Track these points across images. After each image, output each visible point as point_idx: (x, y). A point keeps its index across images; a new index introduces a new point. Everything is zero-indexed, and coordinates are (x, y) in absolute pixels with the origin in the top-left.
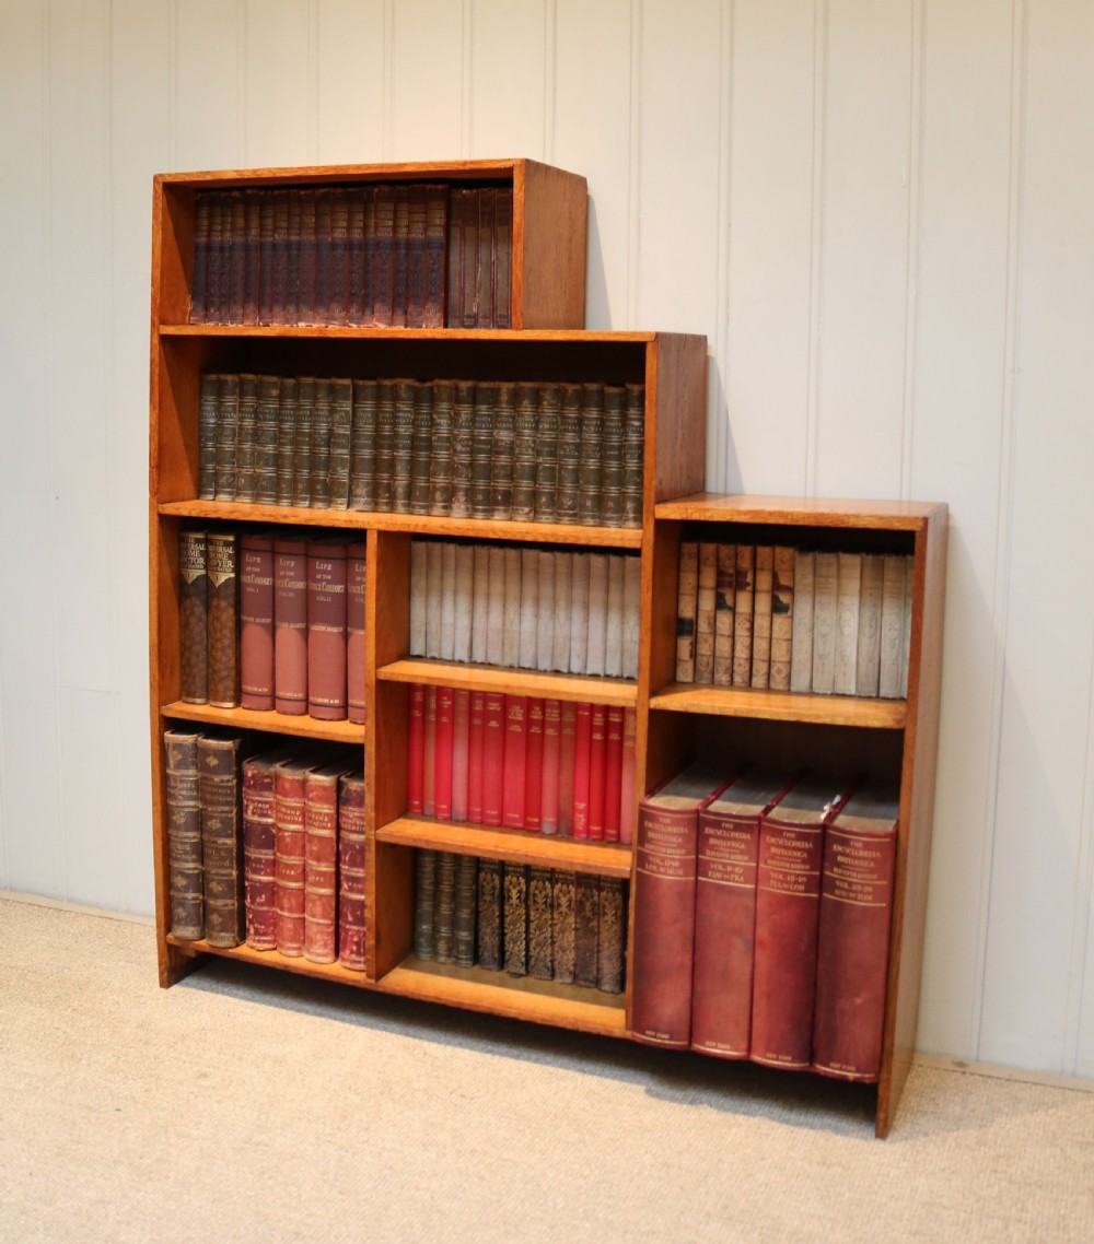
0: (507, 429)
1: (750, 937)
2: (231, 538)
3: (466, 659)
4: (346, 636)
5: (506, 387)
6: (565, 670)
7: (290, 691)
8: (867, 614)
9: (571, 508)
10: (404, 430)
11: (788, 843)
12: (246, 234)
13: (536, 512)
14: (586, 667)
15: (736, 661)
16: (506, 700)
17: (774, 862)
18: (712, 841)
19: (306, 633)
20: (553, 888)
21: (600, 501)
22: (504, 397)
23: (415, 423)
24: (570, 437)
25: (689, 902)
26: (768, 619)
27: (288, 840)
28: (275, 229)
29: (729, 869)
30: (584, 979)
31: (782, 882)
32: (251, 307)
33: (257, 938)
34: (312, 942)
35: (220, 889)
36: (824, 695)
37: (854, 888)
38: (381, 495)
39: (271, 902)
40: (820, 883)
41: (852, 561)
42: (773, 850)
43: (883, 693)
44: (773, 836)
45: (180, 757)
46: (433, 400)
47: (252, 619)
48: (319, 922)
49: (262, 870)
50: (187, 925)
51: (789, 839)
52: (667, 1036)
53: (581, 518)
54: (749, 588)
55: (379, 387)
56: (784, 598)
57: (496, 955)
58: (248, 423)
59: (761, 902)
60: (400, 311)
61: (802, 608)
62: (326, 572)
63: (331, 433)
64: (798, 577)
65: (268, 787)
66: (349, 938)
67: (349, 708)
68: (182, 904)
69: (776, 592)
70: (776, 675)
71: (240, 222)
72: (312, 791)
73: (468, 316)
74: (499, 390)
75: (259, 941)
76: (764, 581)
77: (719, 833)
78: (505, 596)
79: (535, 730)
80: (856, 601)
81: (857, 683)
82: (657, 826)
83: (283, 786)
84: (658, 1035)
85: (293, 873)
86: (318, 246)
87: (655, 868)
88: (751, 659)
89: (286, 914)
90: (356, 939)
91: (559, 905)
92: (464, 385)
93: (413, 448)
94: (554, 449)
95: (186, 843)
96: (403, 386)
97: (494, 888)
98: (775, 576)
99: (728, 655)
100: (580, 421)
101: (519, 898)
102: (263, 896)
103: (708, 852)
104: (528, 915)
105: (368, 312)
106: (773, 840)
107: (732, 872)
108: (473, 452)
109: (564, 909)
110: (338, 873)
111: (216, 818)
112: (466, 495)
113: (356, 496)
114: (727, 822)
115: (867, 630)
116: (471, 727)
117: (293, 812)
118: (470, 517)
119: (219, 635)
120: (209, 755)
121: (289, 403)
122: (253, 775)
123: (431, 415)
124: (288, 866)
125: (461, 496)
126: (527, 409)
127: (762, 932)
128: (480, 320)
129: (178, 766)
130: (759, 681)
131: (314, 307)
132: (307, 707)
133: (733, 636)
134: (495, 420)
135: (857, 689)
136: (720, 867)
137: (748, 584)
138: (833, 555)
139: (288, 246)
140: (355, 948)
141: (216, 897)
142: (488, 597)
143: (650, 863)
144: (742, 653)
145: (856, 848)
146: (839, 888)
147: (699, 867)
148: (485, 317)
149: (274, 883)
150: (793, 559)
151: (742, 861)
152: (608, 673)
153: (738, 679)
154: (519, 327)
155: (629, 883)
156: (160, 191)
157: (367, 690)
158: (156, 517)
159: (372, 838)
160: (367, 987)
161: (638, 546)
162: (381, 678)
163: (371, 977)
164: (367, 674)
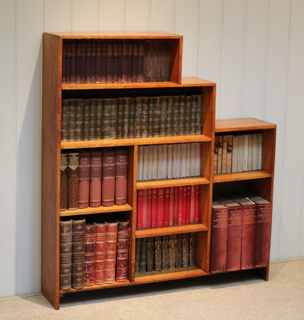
0: (159, 110)
1: (241, 237)
2: (78, 154)
3: (147, 179)
4: (116, 179)
5: (158, 98)
6: (176, 178)
7: (96, 199)
8: (250, 149)
9: (177, 131)
10: (126, 113)
11: (250, 210)
12: (76, 54)
13: (166, 133)
14: (181, 176)
15: (218, 167)
16: (158, 190)
17: (247, 216)
18: (232, 214)
19: (102, 180)
20: (169, 241)
21: (185, 128)
22: (159, 101)
23: (130, 111)
24: (176, 111)
25: (227, 232)
26: (226, 154)
27: (102, 247)
28: (86, 52)
29: (236, 221)
30: (179, 265)
31: (249, 221)
32: (78, 78)
33: (90, 282)
34: (109, 277)
35: (81, 269)
36: (240, 172)
37: (266, 218)
38: (120, 134)
39: (94, 269)
40: (257, 219)
41: (246, 137)
42: (247, 213)
43: (254, 169)
44: (247, 209)
45: (68, 229)
46: (135, 103)
47: (84, 179)
48: (111, 270)
49: (91, 259)
50: (69, 285)
51: (251, 209)
52: (222, 270)
53: (180, 133)
54: (222, 147)
55: (119, 100)
56: (230, 148)
57: (153, 266)
58: (72, 115)
59: (243, 227)
60: (130, 77)
61: (235, 150)
62: (111, 160)
63: (103, 116)
64: (234, 143)
65: (93, 232)
66: (122, 272)
67: (116, 201)
68: (67, 278)
69: (228, 147)
70: (228, 169)
71: (74, 49)
72: (111, 229)
73: (148, 78)
74: (157, 99)
75: (91, 283)
76: (225, 145)
77: (234, 212)
78: (158, 159)
79: (167, 196)
80: (247, 146)
81: (248, 168)
82: (220, 214)
83: (101, 230)
84: (220, 270)
85: (103, 257)
86: (102, 57)
87: (220, 225)
88: (222, 166)
89: (101, 271)
90: (124, 272)
91: (171, 246)
92: (146, 98)
93: (129, 118)
94: (172, 115)
95: (69, 257)
96: (128, 100)
97: (152, 246)
98: (228, 143)
99: (216, 166)
100: (179, 106)
101: (160, 247)
102: (92, 268)
103: (231, 218)
104: (162, 252)
105: (120, 78)
106: (247, 211)
107: (237, 221)
108: (148, 118)
109: (173, 247)
110: (117, 253)
111: (80, 246)
112: (147, 131)
113: (112, 135)
114: (236, 209)
115: (250, 154)
116: (148, 199)
117: (103, 237)
118: (148, 137)
119: (74, 186)
120: (79, 225)
121: (87, 108)
122: (90, 229)
123: (135, 107)
124: (101, 255)
125: (146, 131)
126: (164, 104)
127: (244, 235)
128: (151, 79)
129: (67, 232)
130: (224, 172)
131: (101, 77)
132: (102, 203)
133: (217, 161)
134: (155, 108)
135: (248, 169)
136: (234, 221)
137: (221, 146)
138: (242, 136)
139: (92, 57)
140: (124, 275)
141: (79, 272)
142: (153, 159)
143: (218, 224)
144: (220, 164)
145: (266, 208)
146: (262, 219)
147: (229, 222)
148: (153, 78)
149: (95, 263)
150: (233, 138)
151: (239, 218)
152: (187, 176)
153: (219, 172)
154: (180, 83)
155: (207, 231)
156: (62, 41)
157: (134, 194)
158: (60, 151)
159: (135, 238)
160: (132, 285)
161: (211, 140)
162: (138, 189)
163: (133, 282)
164: (134, 189)
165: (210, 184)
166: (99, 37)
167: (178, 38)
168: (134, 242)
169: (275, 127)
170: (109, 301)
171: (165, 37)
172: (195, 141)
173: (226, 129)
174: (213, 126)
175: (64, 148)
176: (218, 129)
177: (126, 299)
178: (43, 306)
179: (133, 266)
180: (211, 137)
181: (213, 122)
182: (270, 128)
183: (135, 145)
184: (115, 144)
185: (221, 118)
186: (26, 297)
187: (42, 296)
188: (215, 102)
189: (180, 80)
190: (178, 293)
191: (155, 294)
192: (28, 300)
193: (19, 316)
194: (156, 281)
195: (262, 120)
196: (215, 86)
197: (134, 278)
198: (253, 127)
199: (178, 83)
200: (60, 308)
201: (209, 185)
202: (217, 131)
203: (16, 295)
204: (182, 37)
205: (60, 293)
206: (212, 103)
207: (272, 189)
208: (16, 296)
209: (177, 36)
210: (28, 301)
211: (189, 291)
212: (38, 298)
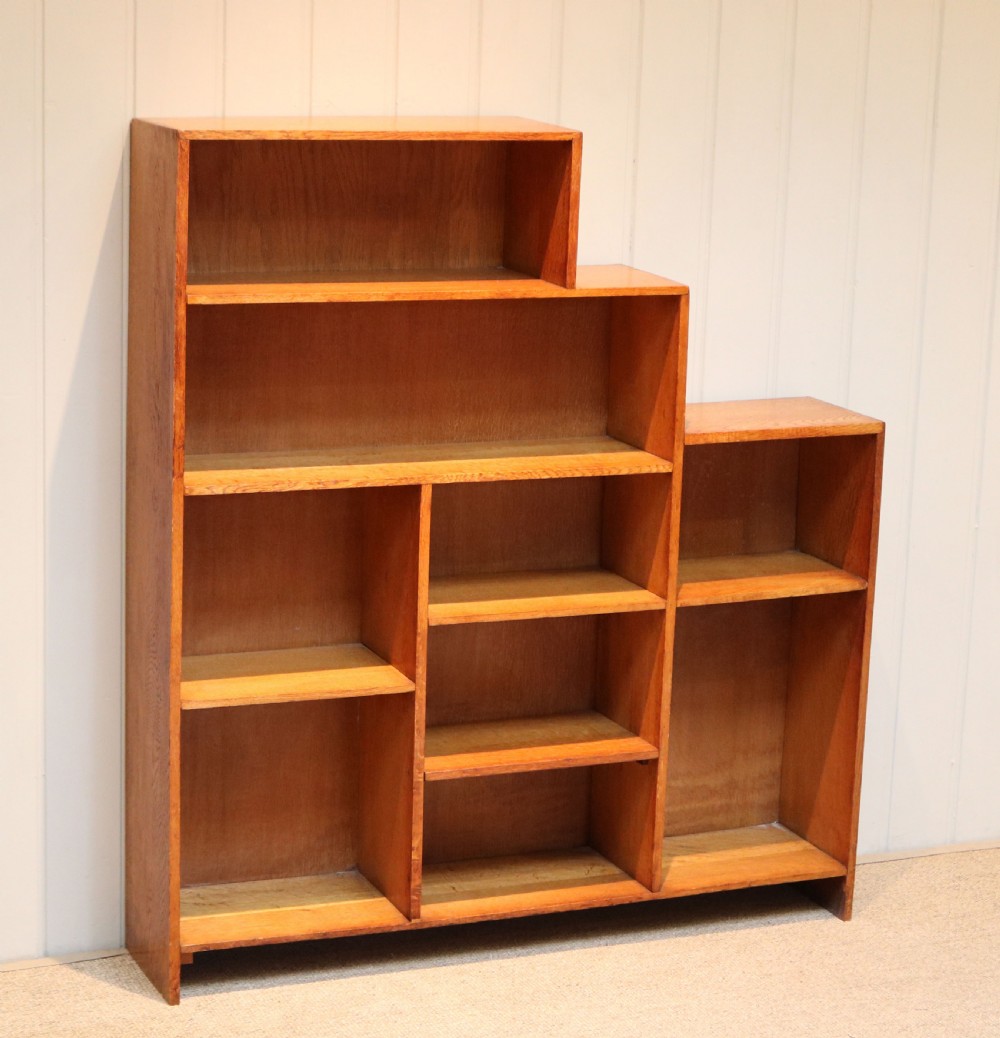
154: (573, 286)
155: (655, 762)
156: (187, 149)
157: (419, 639)
158: (182, 500)
159: (422, 780)
160: (413, 928)
161: (670, 471)
162: (433, 624)
163: (415, 918)
164: (419, 623)
165: (668, 610)
166: (308, 135)
167: (567, 138)
168: (419, 794)
169: (881, 428)
170: (339, 978)
171: (525, 135)
172: (620, 471)
173: (719, 433)
174: (677, 424)
175: (195, 493)
176: (694, 435)
177: (395, 973)
178: (130, 990)
179: (416, 871)
180: (670, 459)
181: (678, 409)
182: (864, 431)
183: (423, 482)
184: (359, 480)
185: (708, 398)
186: (76, 961)
187: (129, 960)
188: (685, 346)
189: (570, 274)
190: (559, 954)
191: (487, 958)
192: (82, 970)
193: (51, 1023)
194: (489, 918)
195: (840, 403)
196: (688, 294)
197: (419, 907)
198: (809, 429)
199: (564, 285)
200: (181, 1000)
201: (662, 612)
202: (690, 442)
203: (46, 955)
204: (581, 135)
205: (183, 951)
206: (677, 351)
207: (867, 628)
208: (47, 959)
209: (562, 134)
210: (82, 975)
211: (595, 950)
212: (115, 966)
